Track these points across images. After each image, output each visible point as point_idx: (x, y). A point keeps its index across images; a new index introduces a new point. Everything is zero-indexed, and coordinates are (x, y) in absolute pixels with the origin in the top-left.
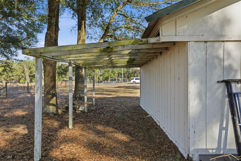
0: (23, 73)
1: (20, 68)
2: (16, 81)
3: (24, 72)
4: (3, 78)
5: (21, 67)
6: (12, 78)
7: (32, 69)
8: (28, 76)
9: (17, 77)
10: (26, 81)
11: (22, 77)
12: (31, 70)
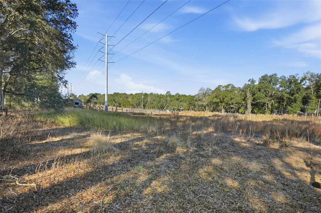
0: (244, 100)
1: (241, 94)
2: (235, 109)
3: (246, 99)
4: (222, 107)
5: (243, 93)
6: (232, 106)
7: (256, 95)
8: (250, 103)
9: (237, 105)
10: (247, 111)
11: (242, 106)
12: (254, 96)
